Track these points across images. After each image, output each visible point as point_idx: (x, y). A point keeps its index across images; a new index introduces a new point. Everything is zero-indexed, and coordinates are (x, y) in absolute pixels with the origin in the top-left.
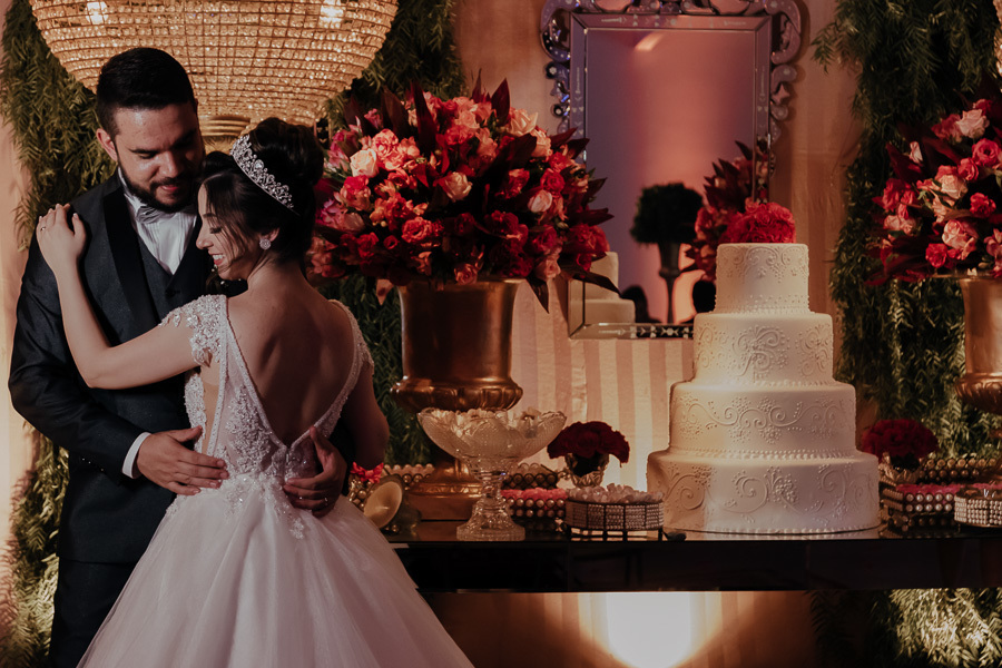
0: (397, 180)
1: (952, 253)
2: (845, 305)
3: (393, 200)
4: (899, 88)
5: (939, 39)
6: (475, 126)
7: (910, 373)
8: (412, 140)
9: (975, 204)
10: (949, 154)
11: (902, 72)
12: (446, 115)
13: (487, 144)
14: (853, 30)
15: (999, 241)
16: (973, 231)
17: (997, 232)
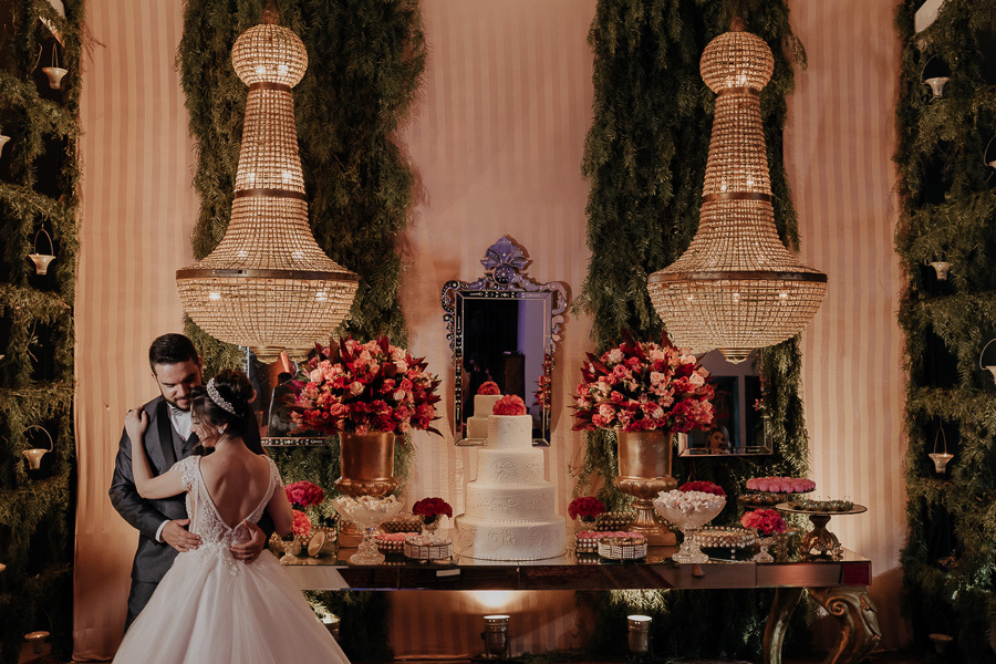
0: (330, 384)
1: (603, 420)
3: (326, 395)
4: (612, 327)
5: (631, 305)
6: (369, 358)
8: (339, 365)
9: (613, 396)
10: (604, 371)
11: (613, 320)
12: (357, 352)
13: (375, 367)
14: (589, 299)
15: (624, 415)
16: (613, 410)
17: (623, 410)
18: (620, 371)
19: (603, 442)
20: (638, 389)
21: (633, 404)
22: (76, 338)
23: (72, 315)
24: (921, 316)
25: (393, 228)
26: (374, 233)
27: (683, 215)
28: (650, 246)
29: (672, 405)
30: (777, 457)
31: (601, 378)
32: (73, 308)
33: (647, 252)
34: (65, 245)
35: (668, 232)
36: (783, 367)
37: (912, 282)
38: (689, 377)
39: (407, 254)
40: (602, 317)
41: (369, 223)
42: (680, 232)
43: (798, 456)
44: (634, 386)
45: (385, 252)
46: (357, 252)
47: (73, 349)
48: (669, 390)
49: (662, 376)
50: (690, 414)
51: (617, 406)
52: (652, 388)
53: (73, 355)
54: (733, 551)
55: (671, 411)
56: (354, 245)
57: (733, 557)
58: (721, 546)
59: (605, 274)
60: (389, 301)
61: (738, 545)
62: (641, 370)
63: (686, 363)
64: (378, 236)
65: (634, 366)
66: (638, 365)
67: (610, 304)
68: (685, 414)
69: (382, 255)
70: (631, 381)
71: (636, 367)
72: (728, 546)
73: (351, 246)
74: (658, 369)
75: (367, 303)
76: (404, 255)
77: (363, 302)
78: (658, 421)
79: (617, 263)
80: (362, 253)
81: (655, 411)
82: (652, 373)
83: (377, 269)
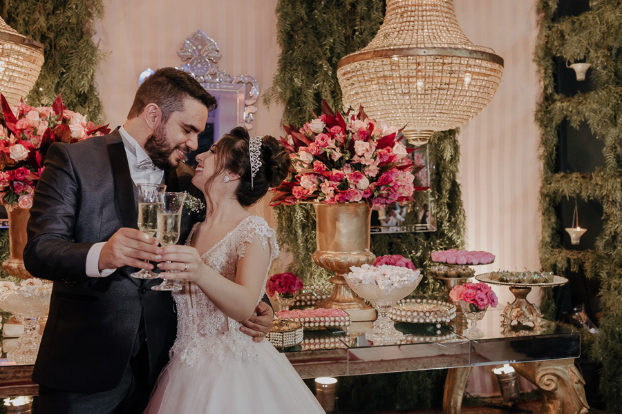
1: (305, 192)
2: (278, 211)
4: (300, 116)
5: (317, 96)
7: (306, 241)
8: (1, 127)
9: (316, 166)
10: (304, 141)
11: (301, 109)
13: (42, 128)
14: (280, 90)
15: (328, 185)
16: (315, 180)
17: (326, 180)
18: (323, 139)
19: (292, 221)
20: (341, 158)
21: (337, 174)
24: (555, 115)
25: (90, 15)
26: (68, 17)
27: (362, 18)
28: (334, 43)
29: (378, 176)
30: (440, 234)
31: (301, 148)
33: (332, 50)
35: (350, 32)
36: (448, 155)
37: (546, 88)
38: (392, 147)
39: (104, 43)
40: (291, 107)
41: (64, 7)
42: (361, 34)
43: (458, 233)
44: (337, 155)
45: (81, 37)
46: (52, 36)
48: (375, 158)
49: (367, 145)
51: (320, 175)
52: (356, 158)
54: (439, 326)
55: (376, 181)
56: (48, 29)
57: (439, 332)
58: (428, 321)
59: (295, 67)
60: (84, 86)
61: (444, 319)
62: (345, 139)
63: (390, 133)
64: (73, 20)
65: (337, 135)
66: (341, 134)
67: (299, 94)
68: (391, 185)
69: (78, 41)
70: (335, 150)
71: (340, 137)
72: (434, 321)
73: (45, 30)
74: (362, 138)
75: (62, 87)
76: (101, 44)
77: (58, 85)
78: (363, 192)
79: (305, 57)
80: (56, 38)
81: (360, 181)
82: (356, 142)
83: (72, 54)
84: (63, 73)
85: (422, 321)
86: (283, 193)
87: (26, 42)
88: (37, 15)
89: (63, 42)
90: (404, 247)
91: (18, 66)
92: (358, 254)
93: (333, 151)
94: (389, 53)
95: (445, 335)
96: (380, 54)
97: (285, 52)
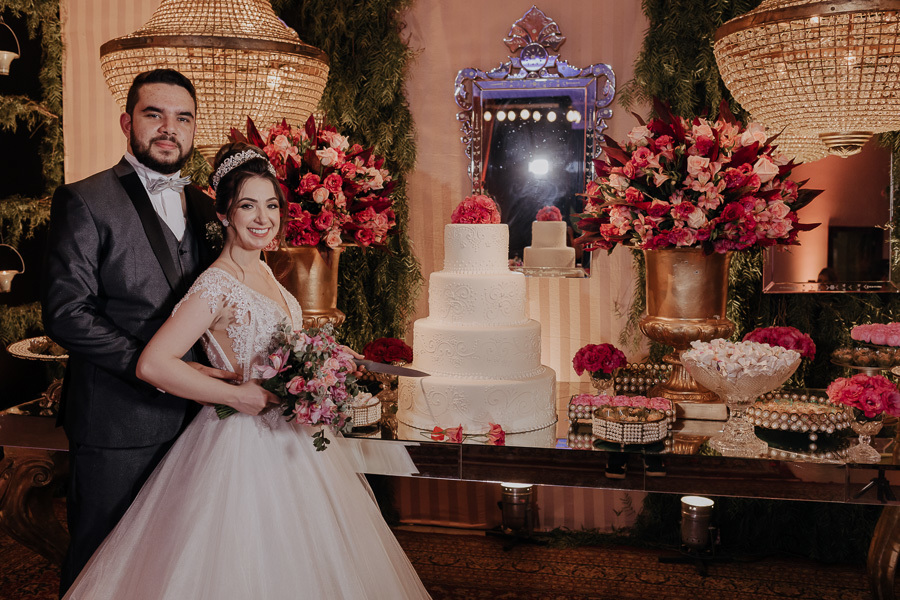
1: (615, 231)
5: (700, 89)
10: (620, 159)
12: (273, 138)
14: (643, 83)
15: (643, 222)
16: (628, 215)
17: (640, 216)
18: (643, 156)
20: (667, 183)
21: (657, 205)
22: (66, 151)
23: (61, 126)
26: (370, 10)
29: (721, 207)
31: (616, 169)
32: (61, 118)
34: (46, 46)
38: (753, 164)
39: (416, 39)
44: (660, 179)
45: (386, 33)
46: (352, 36)
47: (62, 163)
48: (717, 183)
49: (706, 162)
50: (750, 220)
51: (634, 207)
52: (688, 181)
53: (63, 170)
54: (813, 438)
55: (718, 215)
56: (348, 28)
57: (813, 447)
58: (794, 428)
59: (665, 47)
60: (387, 95)
61: (823, 428)
62: (675, 154)
63: (751, 142)
64: (374, 14)
65: (663, 149)
66: (669, 147)
67: (670, 87)
68: (742, 221)
69: (382, 39)
70: (657, 170)
71: (667, 150)
72: (805, 428)
73: (345, 29)
74: (703, 152)
75: (362, 99)
76: (412, 40)
77: (358, 98)
78: (696, 232)
79: (682, 31)
80: (356, 38)
81: (690, 216)
82: (690, 158)
83: (374, 56)
84: (364, 82)
85: (784, 427)
86: (591, 233)
87: (298, 49)
88: (336, 12)
89: (364, 43)
90: (838, 314)
91: (297, 81)
92: (700, 322)
93: (655, 173)
94: (776, 16)
95: (825, 453)
96: (762, 19)
97: (653, 26)
